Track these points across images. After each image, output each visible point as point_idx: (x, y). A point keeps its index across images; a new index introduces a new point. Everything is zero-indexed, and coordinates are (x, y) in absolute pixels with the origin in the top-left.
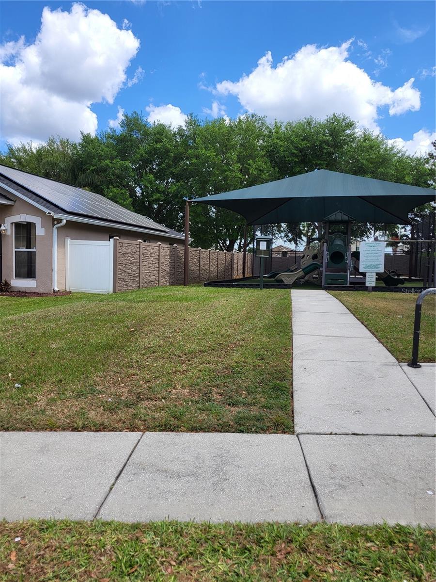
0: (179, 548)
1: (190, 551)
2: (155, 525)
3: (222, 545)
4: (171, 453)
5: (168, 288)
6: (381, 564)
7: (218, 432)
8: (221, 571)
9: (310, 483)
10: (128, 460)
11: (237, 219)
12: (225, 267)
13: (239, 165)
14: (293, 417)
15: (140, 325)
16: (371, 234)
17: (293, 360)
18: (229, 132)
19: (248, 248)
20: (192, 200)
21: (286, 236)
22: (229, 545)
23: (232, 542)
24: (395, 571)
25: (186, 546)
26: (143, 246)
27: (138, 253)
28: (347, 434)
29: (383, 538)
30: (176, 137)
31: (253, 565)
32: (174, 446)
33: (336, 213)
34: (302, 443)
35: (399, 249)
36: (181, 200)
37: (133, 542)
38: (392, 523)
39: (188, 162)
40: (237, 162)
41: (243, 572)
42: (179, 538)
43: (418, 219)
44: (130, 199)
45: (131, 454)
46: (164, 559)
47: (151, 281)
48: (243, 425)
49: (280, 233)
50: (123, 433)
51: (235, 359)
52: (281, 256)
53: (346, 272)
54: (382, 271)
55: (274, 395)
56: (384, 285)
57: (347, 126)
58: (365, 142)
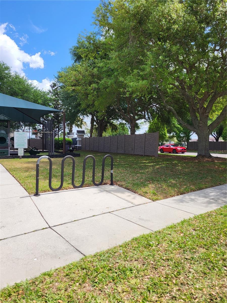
16: (23, 128)
29: (5, 295)
33: (1, 115)
35: (38, 136)
38: (12, 284)
43: (46, 121)
53: (8, 148)
56: (29, 155)
57: (6, 69)
58: (16, 79)
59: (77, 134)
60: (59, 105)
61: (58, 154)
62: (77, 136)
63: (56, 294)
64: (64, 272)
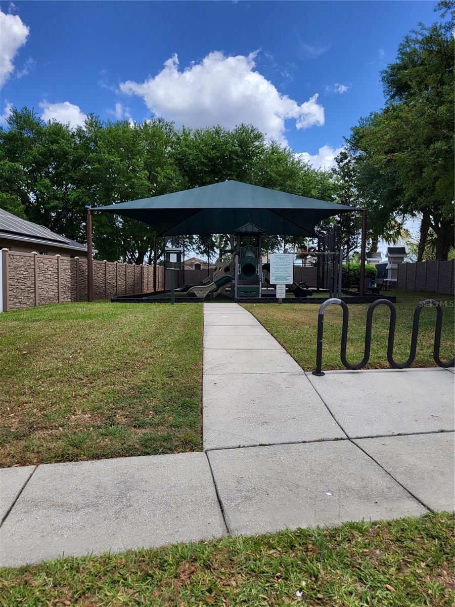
0: (75, 585)
1: (87, 587)
2: (48, 565)
3: (123, 575)
4: (69, 485)
5: (70, 304)
6: (282, 569)
7: (122, 456)
8: (120, 602)
9: (216, 499)
10: (17, 498)
11: (146, 230)
12: (134, 281)
13: (147, 172)
14: (202, 434)
15: (34, 348)
16: (281, 247)
17: (204, 375)
18: (134, 137)
19: (158, 261)
20: (94, 209)
21: (199, 248)
22: (130, 574)
23: (133, 570)
24: (295, 573)
25: (83, 582)
26: (39, 259)
27: (33, 267)
28: (254, 446)
29: (285, 544)
30: (75, 138)
31: (155, 591)
32: (72, 477)
33: (247, 225)
34: (210, 460)
35: (308, 261)
36: (83, 208)
37: (22, 587)
38: (293, 528)
39: (90, 167)
40: (144, 169)
41: (145, 599)
42: (75, 575)
43: (324, 232)
44: (22, 206)
45: (21, 491)
46: (57, 600)
47: (49, 298)
48: (149, 447)
49: (192, 245)
50: (12, 468)
51: (142, 378)
52: (194, 269)
53: (258, 284)
54: (291, 283)
55: (183, 413)
56: (294, 297)
57: (255, 138)
58: (273, 154)
59: (389, 255)
60: (351, 196)
61: (348, 296)
62: (389, 260)
63: (379, 571)
64: (390, 532)
